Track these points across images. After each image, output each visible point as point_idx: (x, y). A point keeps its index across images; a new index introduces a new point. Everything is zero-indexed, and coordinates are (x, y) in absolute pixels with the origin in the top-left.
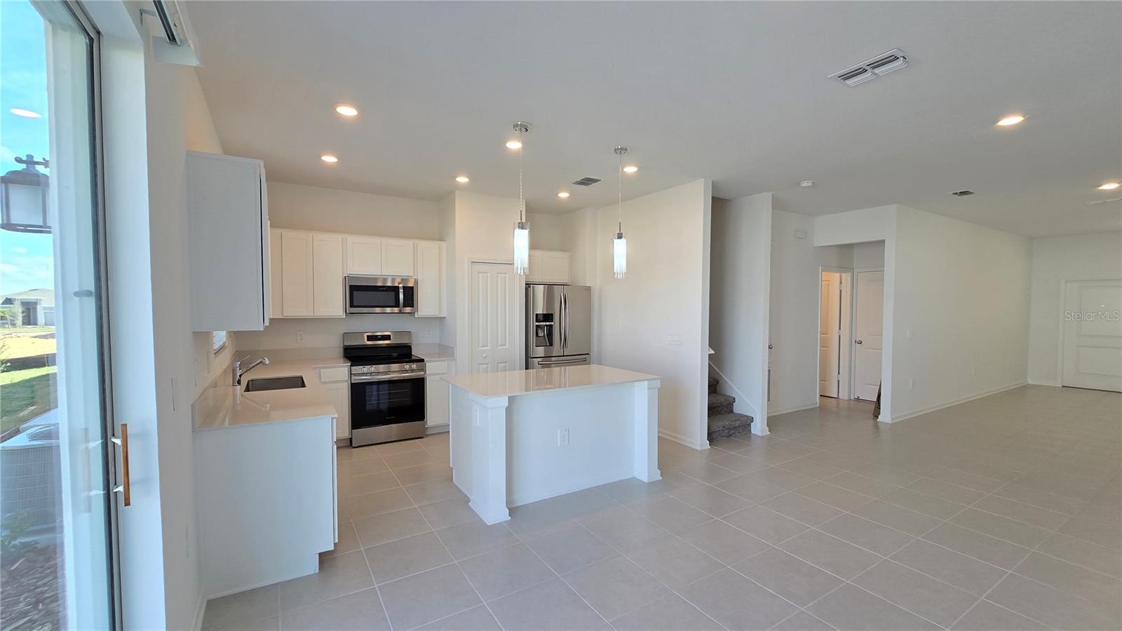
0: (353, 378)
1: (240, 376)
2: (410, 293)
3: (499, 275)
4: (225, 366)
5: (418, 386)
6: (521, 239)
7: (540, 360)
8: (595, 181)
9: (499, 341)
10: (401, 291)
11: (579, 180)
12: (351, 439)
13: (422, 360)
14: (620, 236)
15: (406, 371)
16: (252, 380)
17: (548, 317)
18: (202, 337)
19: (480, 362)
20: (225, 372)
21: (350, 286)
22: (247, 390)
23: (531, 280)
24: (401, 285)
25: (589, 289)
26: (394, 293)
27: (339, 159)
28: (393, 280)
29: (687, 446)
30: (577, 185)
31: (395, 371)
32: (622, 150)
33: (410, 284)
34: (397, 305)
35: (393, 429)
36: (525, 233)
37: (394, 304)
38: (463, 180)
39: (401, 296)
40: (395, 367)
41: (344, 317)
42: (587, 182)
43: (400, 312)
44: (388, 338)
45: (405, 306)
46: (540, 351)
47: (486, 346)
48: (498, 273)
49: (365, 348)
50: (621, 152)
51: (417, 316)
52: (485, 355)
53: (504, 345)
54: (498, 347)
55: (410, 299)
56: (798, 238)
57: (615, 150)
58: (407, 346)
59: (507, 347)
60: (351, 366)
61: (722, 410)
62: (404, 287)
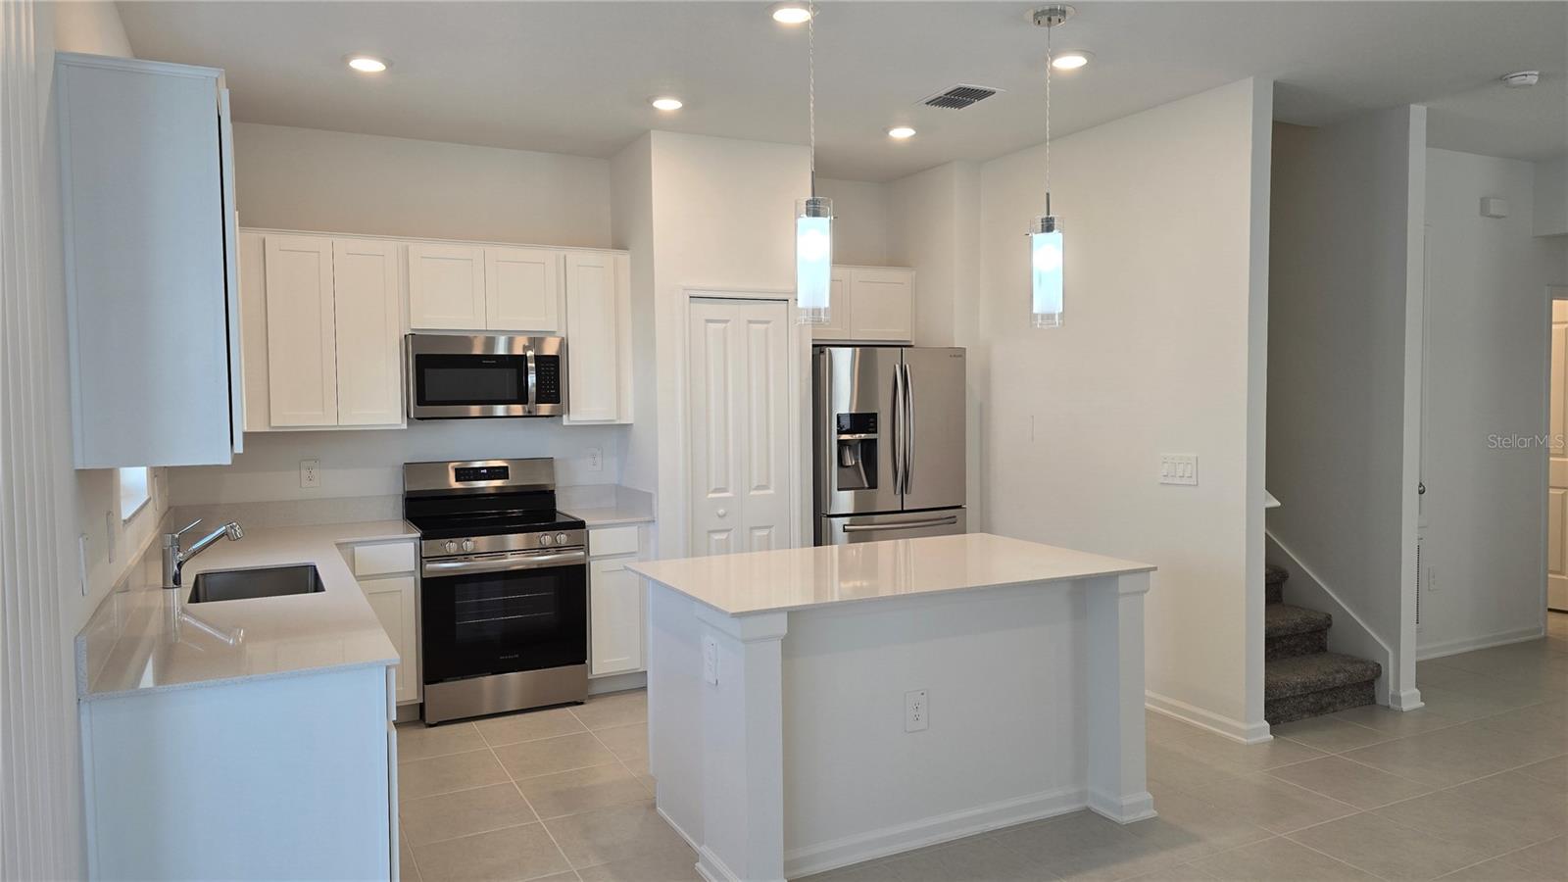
0: (429, 566)
1: (180, 565)
2: (551, 371)
3: (754, 326)
4: (146, 543)
5: (571, 583)
6: (814, 239)
7: (846, 520)
8: (980, 94)
9: (755, 477)
10: (531, 365)
11: (942, 93)
12: (422, 706)
13: (581, 525)
14: (1048, 226)
15: (544, 550)
16: (204, 575)
17: (863, 421)
18: (97, 484)
19: (711, 529)
20: (146, 557)
21: (417, 356)
22: (195, 598)
23: (826, 336)
24: (530, 353)
25: (959, 354)
26: (515, 370)
27: (389, 64)
28: (510, 342)
30: (937, 108)
31: (517, 551)
32: (1050, 15)
33: (550, 349)
34: (522, 398)
35: (514, 683)
36: (823, 224)
37: (515, 398)
38: (667, 105)
39: (532, 379)
40: (515, 540)
41: (405, 426)
42: (960, 98)
43: (529, 415)
44: (500, 473)
45: (540, 400)
46: (844, 501)
47: (724, 490)
48: (750, 322)
49: (450, 497)
50: (1050, 20)
51: (564, 424)
52: (721, 511)
53: (765, 487)
54: (752, 493)
55: (550, 385)
56: (1491, 216)
57: (1036, 15)
58: (545, 492)
59: (771, 491)
60: (422, 538)
61: (1297, 645)
62: (537, 356)
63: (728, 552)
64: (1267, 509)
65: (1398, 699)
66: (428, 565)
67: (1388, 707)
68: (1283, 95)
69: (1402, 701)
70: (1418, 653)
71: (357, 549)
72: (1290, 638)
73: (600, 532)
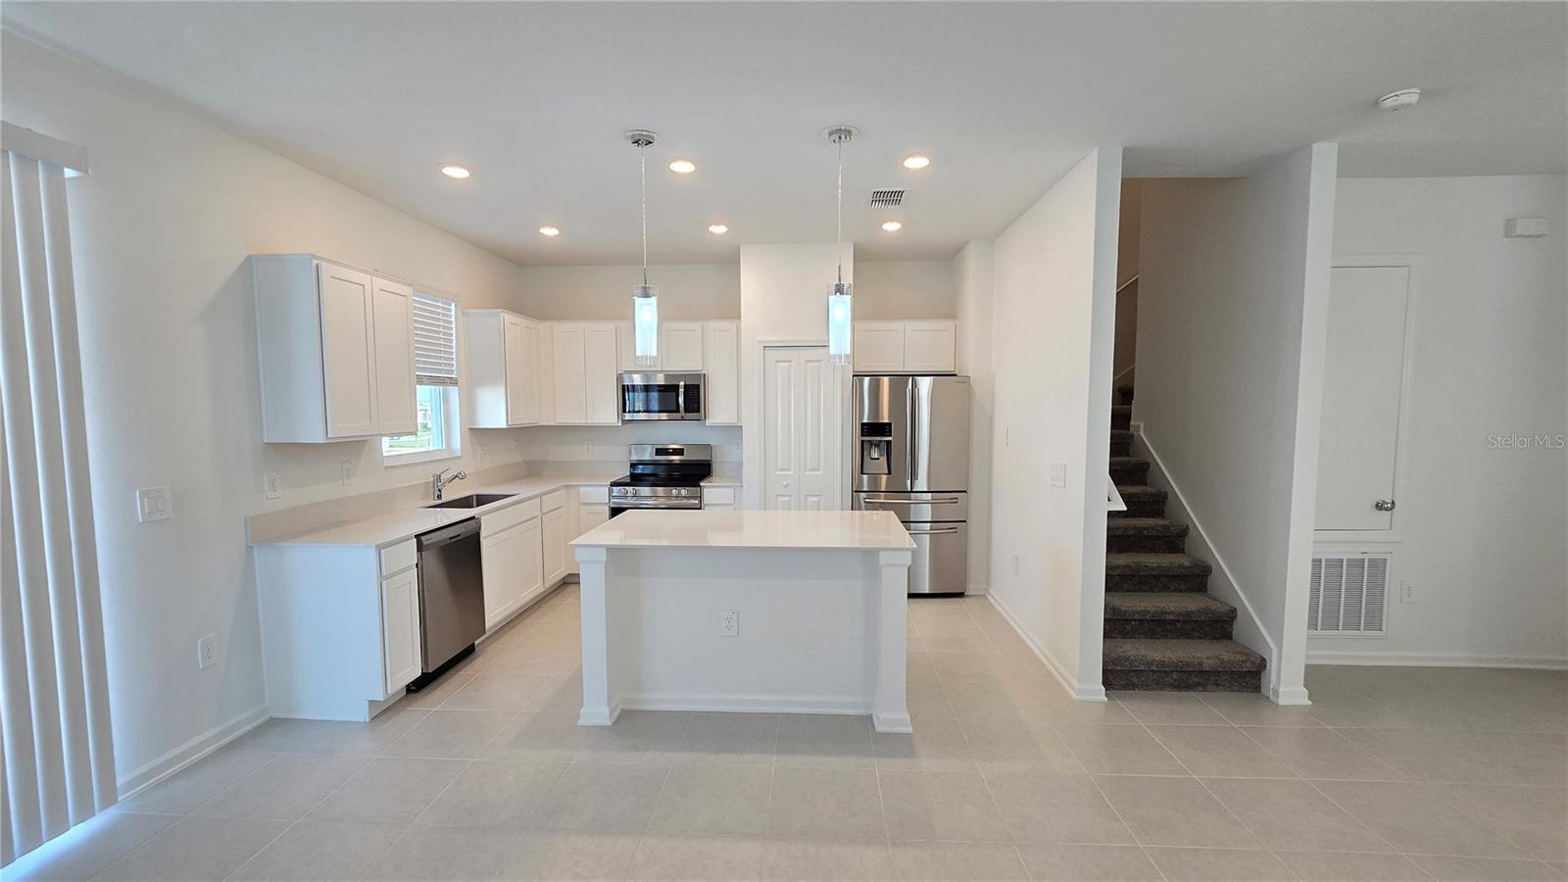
2: (694, 393)
3: (809, 364)
9: (809, 464)
10: (682, 390)
13: (697, 485)
15: (675, 497)
19: (778, 494)
21: (623, 386)
23: (857, 369)
26: (670, 393)
27: (561, 230)
31: (662, 497)
33: (694, 381)
34: (678, 411)
37: (673, 409)
39: (681, 398)
41: (620, 424)
42: (888, 198)
43: (683, 419)
44: (679, 452)
45: (689, 411)
46: (867, 482)
47: (788, 470)
48: (806, 360)
49: (654, 464)
50: (840, 138)
51: (706, 424)
52: (785, 483)
53: (817, 470)
54: (807, 473)
55: (694, 402)
56: (1519, 236)
57: (830, 134)
58: (704, 465)
59: (821, 473)
60: (611, 485)
61: (1193, 630)
62: (685, 385)
63: (789, 509)
64: (1109, 512)
65: (1276, 693)
66: (611, 500)
67: (1268, 698)
68: (1129, 156)
69: (1280, 695)
70: (1307, 657)
71: (581, 489)
72: (1186, 622)
73: (710, 490)
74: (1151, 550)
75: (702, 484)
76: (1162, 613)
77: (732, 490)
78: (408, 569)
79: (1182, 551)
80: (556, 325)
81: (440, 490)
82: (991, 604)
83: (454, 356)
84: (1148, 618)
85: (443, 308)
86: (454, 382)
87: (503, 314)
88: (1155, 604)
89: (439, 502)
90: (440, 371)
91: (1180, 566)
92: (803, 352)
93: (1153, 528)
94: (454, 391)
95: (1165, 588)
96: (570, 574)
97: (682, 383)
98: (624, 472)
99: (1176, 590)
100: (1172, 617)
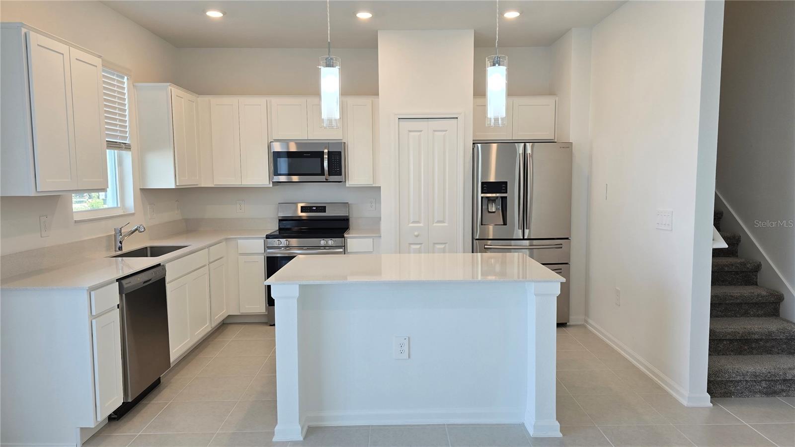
2: (336, 159)
7: (487, 242)
10: (326, 156)
13: (342, 236)
15: (323, 247)
17: (502, 186)
19: (411, 242)
21: (274, 152)
25: (570, 146)
26: (320, 159)
27: (224, 13)
29: (671, 396)
31: (309, 247)
33: (336, 149)
34: (323, 174)
37: (320, 172)
39: (326, 163)
41: (269, 187)
43: (327, 181)
44: (322, 209)
45: (331, 174)
47: (418, 222)
48: (435, 131)
49: (299, 220)
51: (347, 186)
52: (416, 233)
53: (443, 222)
54: (435, 225)
55: (337, 166)
58: (344, 220)
59: (446, 224)
60: (267, 238)
61: (773, 347)
62: (328, 152)
66: (268, 251)
71: (239, 241)
72: (767, 341)
73: (353, 241)
74: (731, 283)
75: (345, 235)
76: (749, 333)
77: (372, 240)
78: (112, 309)
79: (755, 284)
80: (214, 100)
81: (121, 242)
82: (591, 332)
83: (127, 124)
84: (738, 338)
85: (118, 81)
86: (127, 147)
87: (170, 88)
88: (742, 326)
89: (120, 253)
90: (116, 136)
91: (758, 295)
92: (431, 122)
93: (732, 265)
94: (128, 156)
95: (746, 314)
96: (229, 315)
97: (326, 151)
98: (274, 227)
99: (754, 316)
100: (756, 337)
